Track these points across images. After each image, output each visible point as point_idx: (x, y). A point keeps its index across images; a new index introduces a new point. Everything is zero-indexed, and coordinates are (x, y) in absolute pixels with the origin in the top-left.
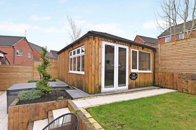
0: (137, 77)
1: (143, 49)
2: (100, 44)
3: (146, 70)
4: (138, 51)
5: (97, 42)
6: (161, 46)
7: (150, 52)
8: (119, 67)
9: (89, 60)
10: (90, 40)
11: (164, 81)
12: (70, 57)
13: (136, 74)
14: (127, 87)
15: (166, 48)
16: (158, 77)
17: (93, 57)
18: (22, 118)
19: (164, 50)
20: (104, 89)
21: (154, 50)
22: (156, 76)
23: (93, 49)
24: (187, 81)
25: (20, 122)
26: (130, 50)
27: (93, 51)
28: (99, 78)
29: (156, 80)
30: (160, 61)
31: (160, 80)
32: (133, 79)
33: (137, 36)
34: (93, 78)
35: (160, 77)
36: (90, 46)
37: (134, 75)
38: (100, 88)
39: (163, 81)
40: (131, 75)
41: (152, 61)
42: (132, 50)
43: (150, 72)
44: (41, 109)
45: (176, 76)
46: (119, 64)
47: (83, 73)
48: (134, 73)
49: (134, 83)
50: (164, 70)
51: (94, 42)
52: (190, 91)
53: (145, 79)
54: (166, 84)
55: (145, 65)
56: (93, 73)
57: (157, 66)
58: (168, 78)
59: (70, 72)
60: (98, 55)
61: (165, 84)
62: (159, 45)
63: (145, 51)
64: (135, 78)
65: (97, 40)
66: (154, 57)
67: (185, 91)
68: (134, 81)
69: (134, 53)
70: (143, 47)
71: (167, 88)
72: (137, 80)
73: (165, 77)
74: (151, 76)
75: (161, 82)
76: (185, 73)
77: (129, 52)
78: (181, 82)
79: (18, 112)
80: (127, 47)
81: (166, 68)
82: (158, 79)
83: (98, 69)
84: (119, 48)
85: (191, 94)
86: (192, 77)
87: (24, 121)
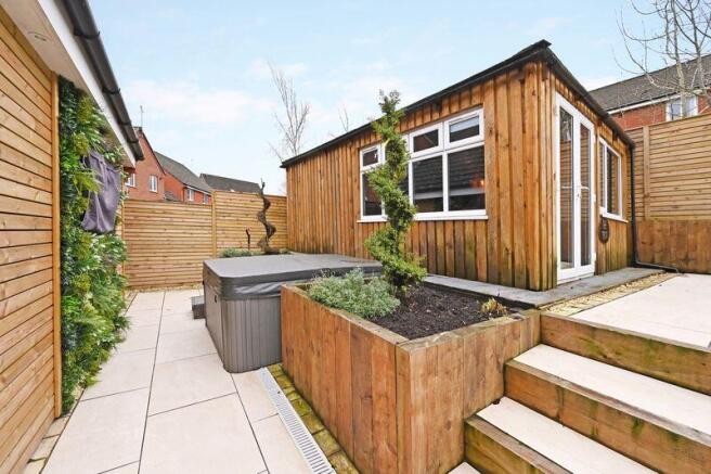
0: (608, 235)
1: (614, 139)
2: (553, 99)
4: (606, 143)
6: (653, 133)
7: (621, 152)
11: (679, 247)
12: (363, 168)
15: (678, 138)
19: (665, 145)
20: (559, 273)
22: (640, 232)
23: (543, 116)
26: (596, 136)
29: (640, 247)
30: (648, 185)
32: (604, 242)
34: (544, 227)
36: (534, 101)
37: (605, 225)
39: (672, 250)
40: (600, 223)
43: (622, 219)
44: (488, 355)
48: (604, 218)
49: (604, 255)
50: (667, 213)
53: (618, 242)
54: (686, 260)
58: (697, 237)
59: (365, 219)
61: (683, 257)
62: (646, 129)
63: (616, 147)
64: (606, 237)
65: (548, 82)
68: (605, 247)
70: (615, 132)
71: (695, 272)
72: (609, 245)
73: (682, 236)
74: (625, 233)
75: (666, 251)
77: (596, 146)
80: (592, 128)
81: (676, 207)
82: (651, 244)
84: (580, 124)
87: (451, 419)
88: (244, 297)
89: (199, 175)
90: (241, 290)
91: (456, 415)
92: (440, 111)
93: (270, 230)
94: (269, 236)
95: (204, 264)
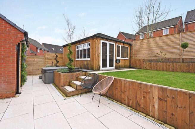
0: (120, 62)
1: (123, 44)
2: (100, 42)
3: (125, 58)
4: (120, 46)
5: (98, 41)
7: (128, 46)
8: (110, 56)
9: (94, 51)
10: (95, 40)
12: (76, 49)
13: (119, 60)
14: (114, 68)
16: (132, 62)
17: (96, 49)
18: (67, 79)
19: (136, 45)
20: (101, 68)
21: (130, 45)
22: (131, 61)
23: (96, 45)
24: (146, 63)
25: (66, 81)
26: (116, 45)
27: (96, 46)
28: (99, 62)
29: (131, 64)
30: (133, 52)
31: (133, 64)
32: (118, 63)
33: (120, 33)
34: (96, 61)
35: (133, 62)
36: (95, 43)
37: (118, 60)
38: (100, 67)
40: (116, 60)
41: (129, 52)
42: (117, 45)
43: (128, 59)
44: (74, 76)
45: (141, 61)
46: (110, 53)
47: (89, 59)
48: (118, 59)
49: (118, 65)
50: (136, 58)
51: (96, 40)
52: (147, 68)
53: (124, 63)
54: (136, 66)
55: (125, 54)
56: (96, 59)
57: (132, 55)
58: (137, 62)
59: (77, 59)
60: (99, 48)
63: (125, 46)
64: (118, 62)
65: (98, 39)
66: (130, 49)
67: (145, 68)
68: (118, 64)
69: (118, 47)
70: (124, 43)
72: (120, 64)
73: (136, 62)
74: (128, 61)
75: (134, 65)
76: (146, 58)
77: (116, 47)
78: (143, 64)
79: (65, 76)
80: (114, 44)
81: (137, 56)
83: (99, 56)
84: (110, 44)
85: (148, 70)
86: (149, 61)
87: (67, 81)
88: (48, 72)
89: (41, 44)
90: (47, 71)
91: (68, 81)
92: (86, 41)
93: (58, 62)
94: (57, 63)
95: (42, 68)
